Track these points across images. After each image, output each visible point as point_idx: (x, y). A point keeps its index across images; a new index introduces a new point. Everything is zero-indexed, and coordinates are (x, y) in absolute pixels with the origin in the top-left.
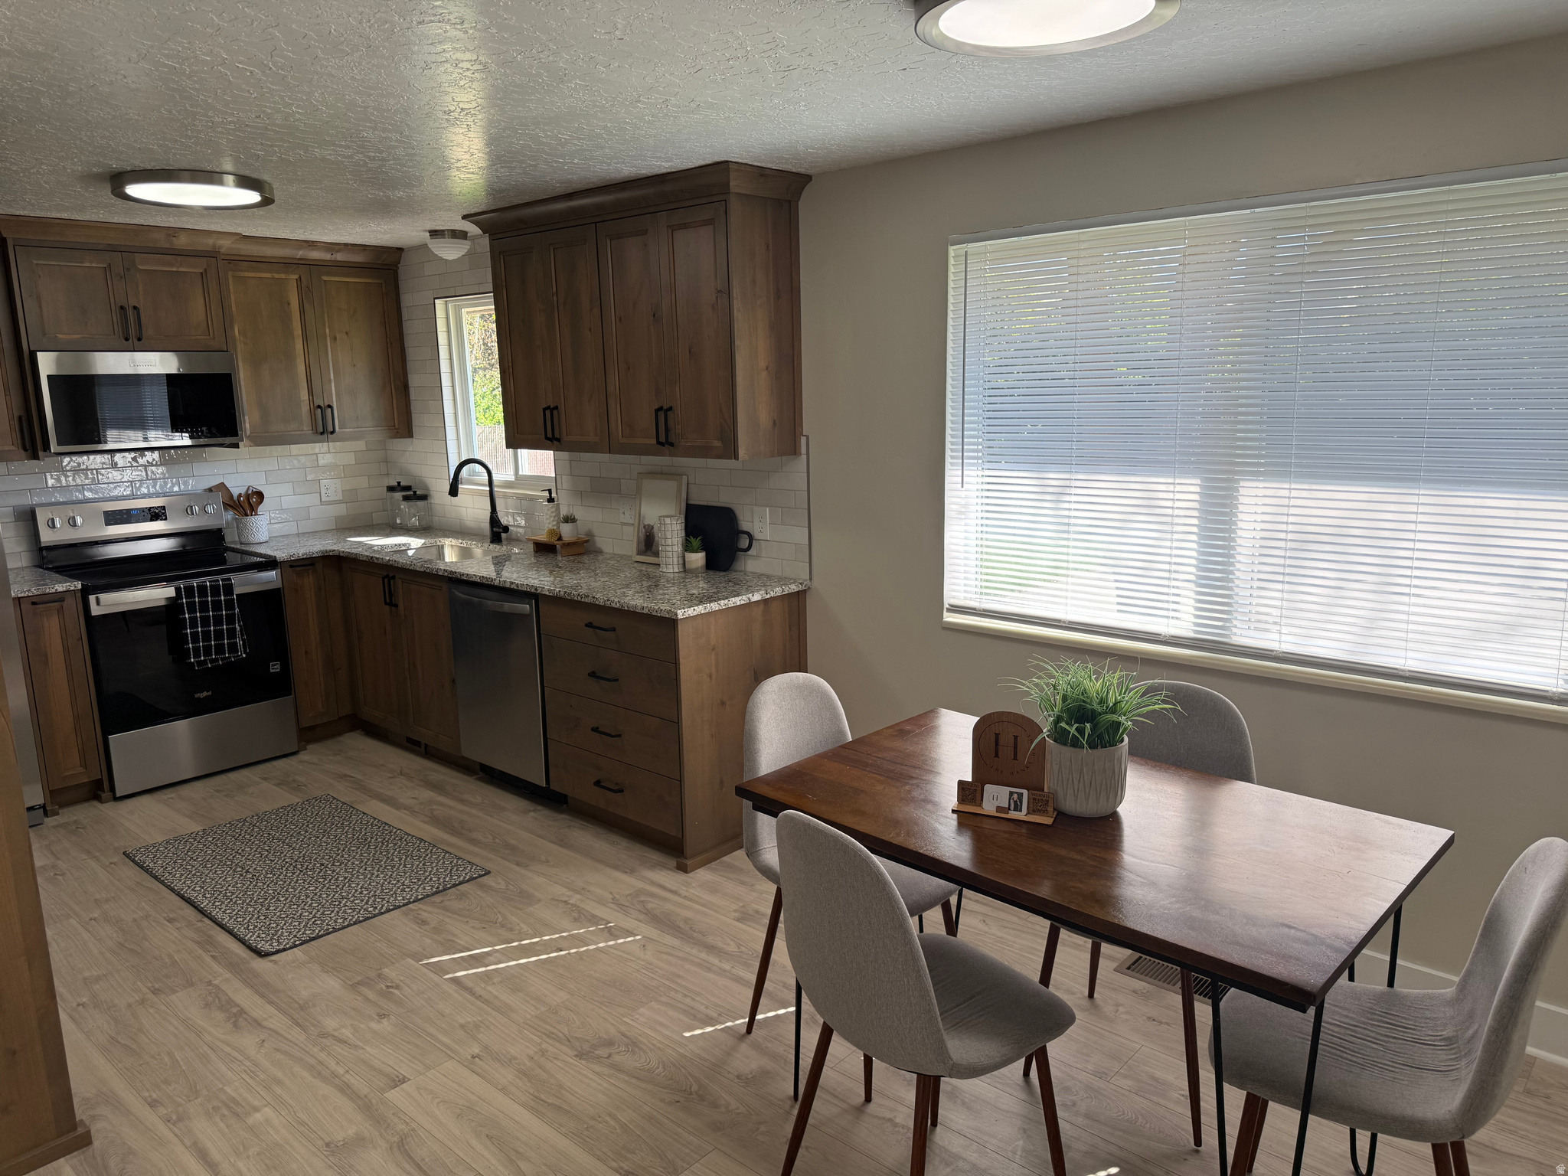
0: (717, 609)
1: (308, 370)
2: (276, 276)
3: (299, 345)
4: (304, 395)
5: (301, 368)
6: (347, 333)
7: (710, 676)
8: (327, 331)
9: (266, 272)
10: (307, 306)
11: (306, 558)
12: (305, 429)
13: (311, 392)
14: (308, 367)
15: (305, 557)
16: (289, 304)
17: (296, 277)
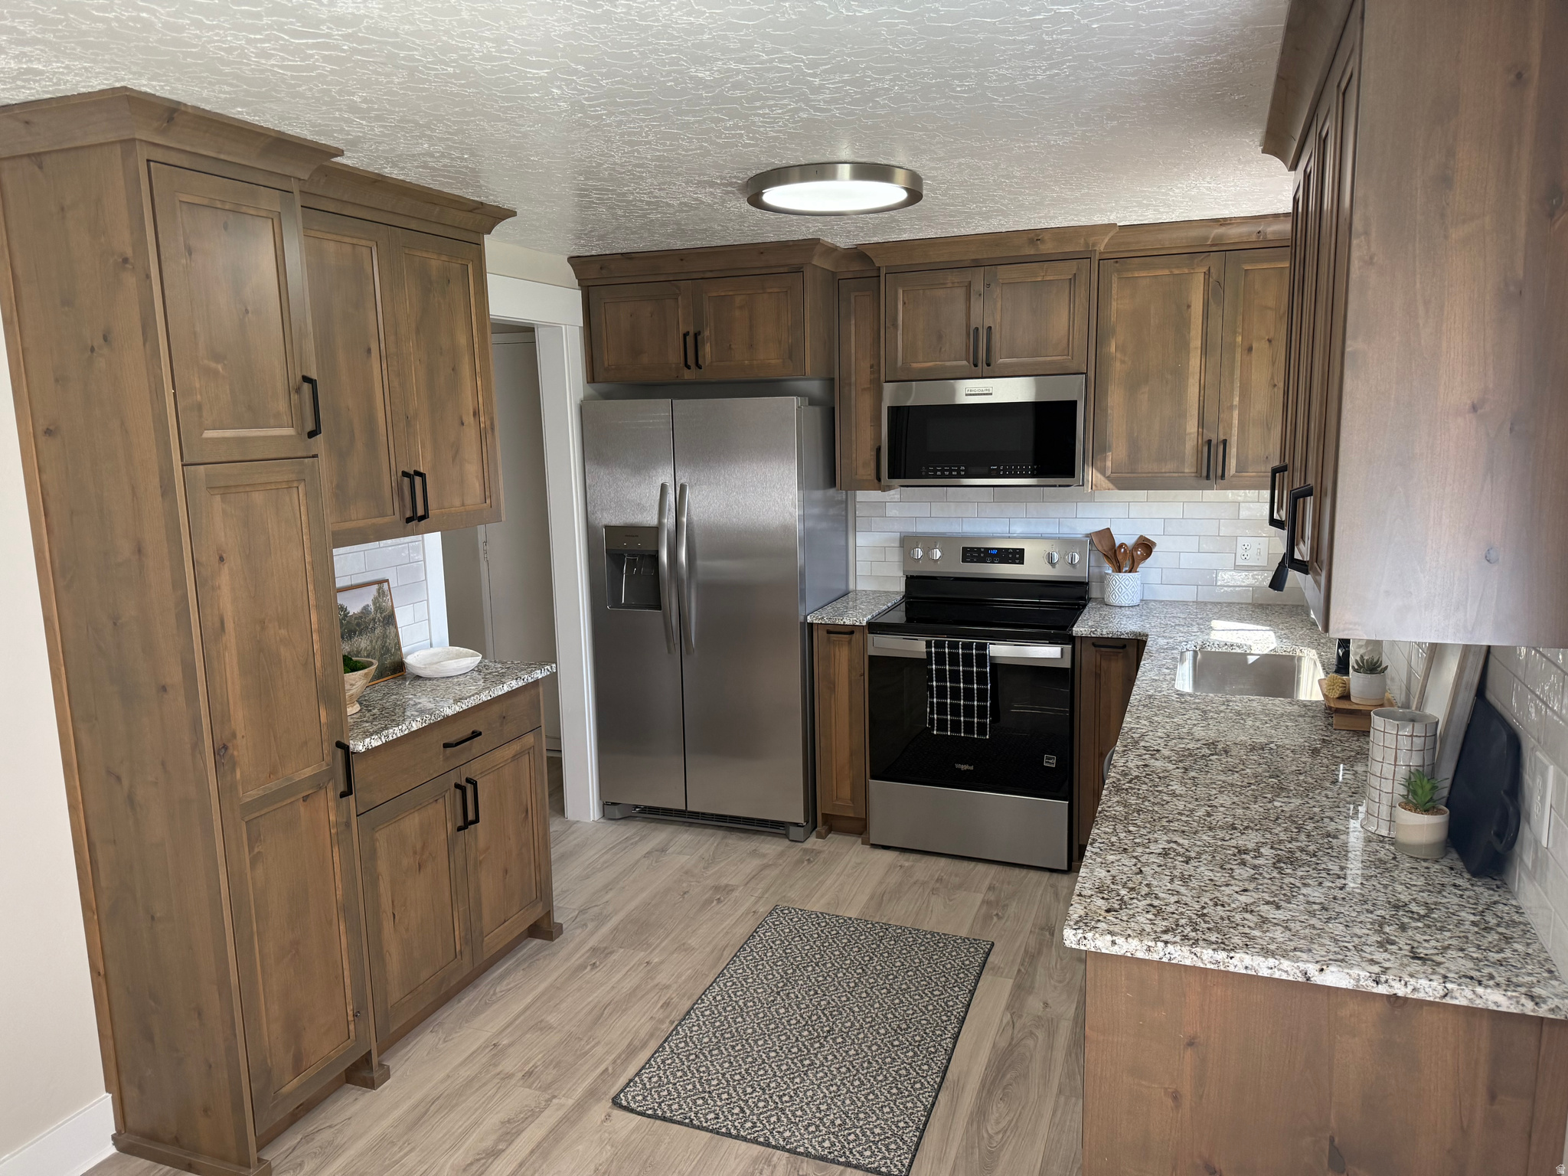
0: (1188, 962)
1: (1202, 392)
2: (1176, 271)
3: (1195, 361)
4: (1192, 427)
5: (1193, 391)
6: (1270, 341)
7: (1176, 1097)
8: (1239, 339)
9: (1163, 268)
10: (1213, 306)
11: (1111, 638)
12: (1186, 470)
13: (1201, 423)
14: (1202, 388)
15: (1110, 636)
16: (1189, 306)
17: (1205, 269)
